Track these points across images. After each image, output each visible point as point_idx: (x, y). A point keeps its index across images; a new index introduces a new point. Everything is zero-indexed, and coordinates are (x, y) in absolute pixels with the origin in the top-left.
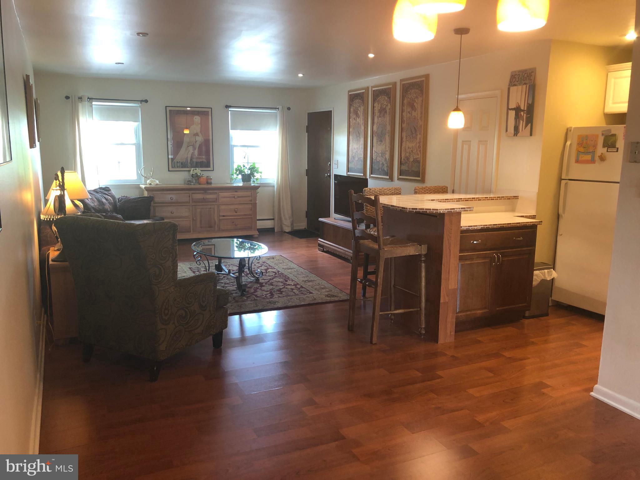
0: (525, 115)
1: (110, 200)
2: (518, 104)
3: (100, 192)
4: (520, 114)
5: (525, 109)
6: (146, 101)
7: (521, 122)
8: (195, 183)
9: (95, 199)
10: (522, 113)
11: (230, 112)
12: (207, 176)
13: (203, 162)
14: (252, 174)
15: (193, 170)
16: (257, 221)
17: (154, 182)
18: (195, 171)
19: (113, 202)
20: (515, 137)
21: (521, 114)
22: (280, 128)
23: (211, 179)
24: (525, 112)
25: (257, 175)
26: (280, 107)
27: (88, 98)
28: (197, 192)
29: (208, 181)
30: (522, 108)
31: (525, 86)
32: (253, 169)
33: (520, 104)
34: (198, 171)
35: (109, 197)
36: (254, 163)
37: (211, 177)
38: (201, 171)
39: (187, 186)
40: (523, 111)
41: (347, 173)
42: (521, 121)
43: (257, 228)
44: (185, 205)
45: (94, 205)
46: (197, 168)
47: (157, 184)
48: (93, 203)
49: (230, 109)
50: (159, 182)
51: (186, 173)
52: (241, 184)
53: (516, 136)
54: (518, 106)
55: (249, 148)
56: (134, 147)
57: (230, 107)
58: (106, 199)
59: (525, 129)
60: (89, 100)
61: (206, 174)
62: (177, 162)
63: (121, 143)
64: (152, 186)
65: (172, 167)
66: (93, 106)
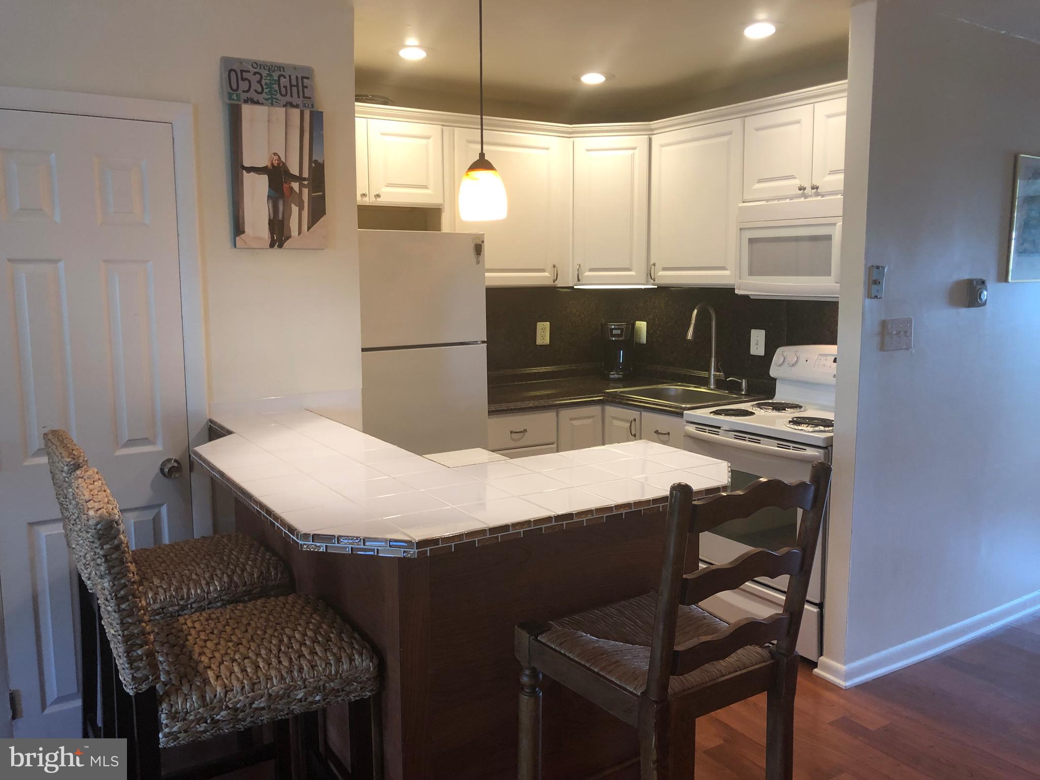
0: (306, 191)
2: (276, 157)
4: (285, 185)
5: (306, 174)
7: (295, 209)
10: (295, 186)
20: (276, 250)
21: (291, 188)
24: (306, 183)
30: (295, 171)
31: (296, 113)
33: (283, 160)
40: (299, 179)
42: (293, 206)
53: (280, 246)
54: (278, 164)
59: (309, 228)
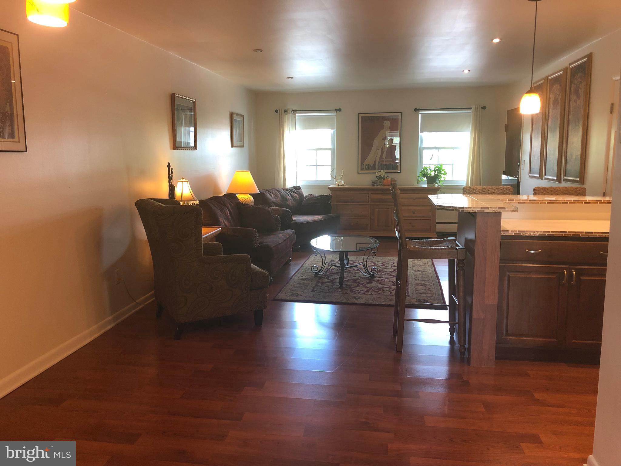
1: (296, 197)
3: (290, 191)
6: (340, 110)
8: (380, 184)
9: (279, 196)
11: (420, 115)
12: (392, 178)
13: (390, 164)
14: (436, 177)
15: (378, 172)
16: (436, 224)
17: (341, 183)
18: (380, 173)
19: (298, 198)
22: (472, 128)
23: (395, 181)
25: (442, 178)
26: (473, 107)
27: (293, 111)
28: (377, 192)
29: (393, 182)
32: (439, 170)
34: (382, 173)
35: (296, 195)
36: (441, 165)
37: (396, 179)
38: (386, 173)
39: (372, 186)
41: (529, 174)
43: (436, 231)
44: (363, 205)
45: (276, 201)
46: (382, 171)
47: (343, 185)
48: (275, 198)
49: (420, 112)
50: (344, 183)
51: (372, 175)
52: (426, 186)
55: (440, 150)
56: (330, 151)
57: (419, 110)
58: (292, 196)
60: (293, 112)
61: (391, 176)
62: (366, 165)
63: (319, 148)
64: (339, 186)
65: (361, 170)
66: (296, 117)
